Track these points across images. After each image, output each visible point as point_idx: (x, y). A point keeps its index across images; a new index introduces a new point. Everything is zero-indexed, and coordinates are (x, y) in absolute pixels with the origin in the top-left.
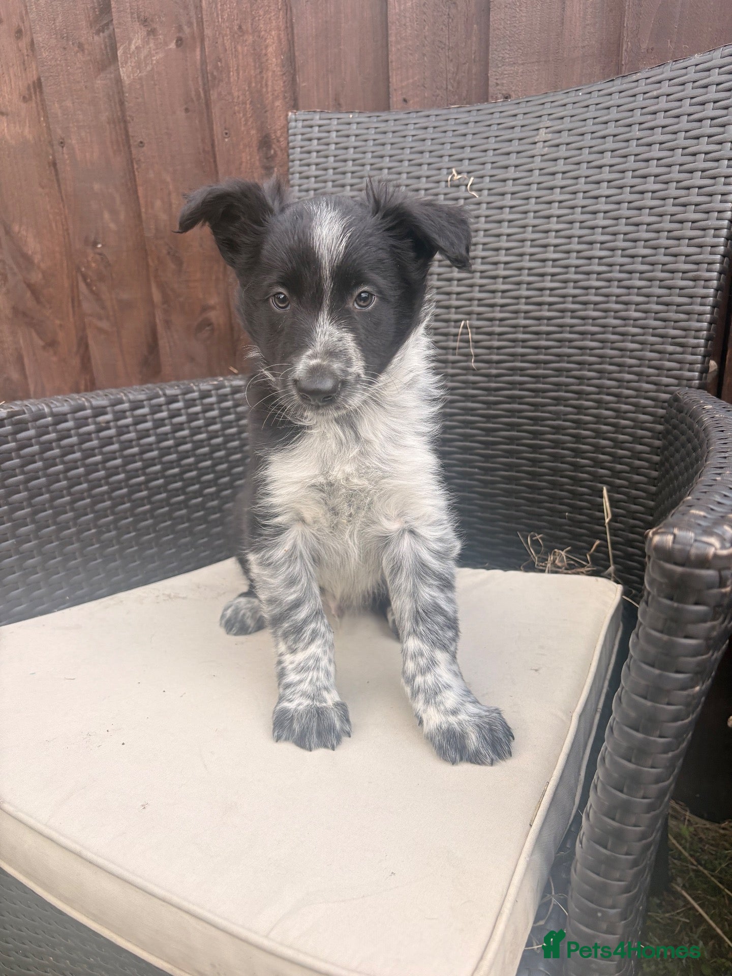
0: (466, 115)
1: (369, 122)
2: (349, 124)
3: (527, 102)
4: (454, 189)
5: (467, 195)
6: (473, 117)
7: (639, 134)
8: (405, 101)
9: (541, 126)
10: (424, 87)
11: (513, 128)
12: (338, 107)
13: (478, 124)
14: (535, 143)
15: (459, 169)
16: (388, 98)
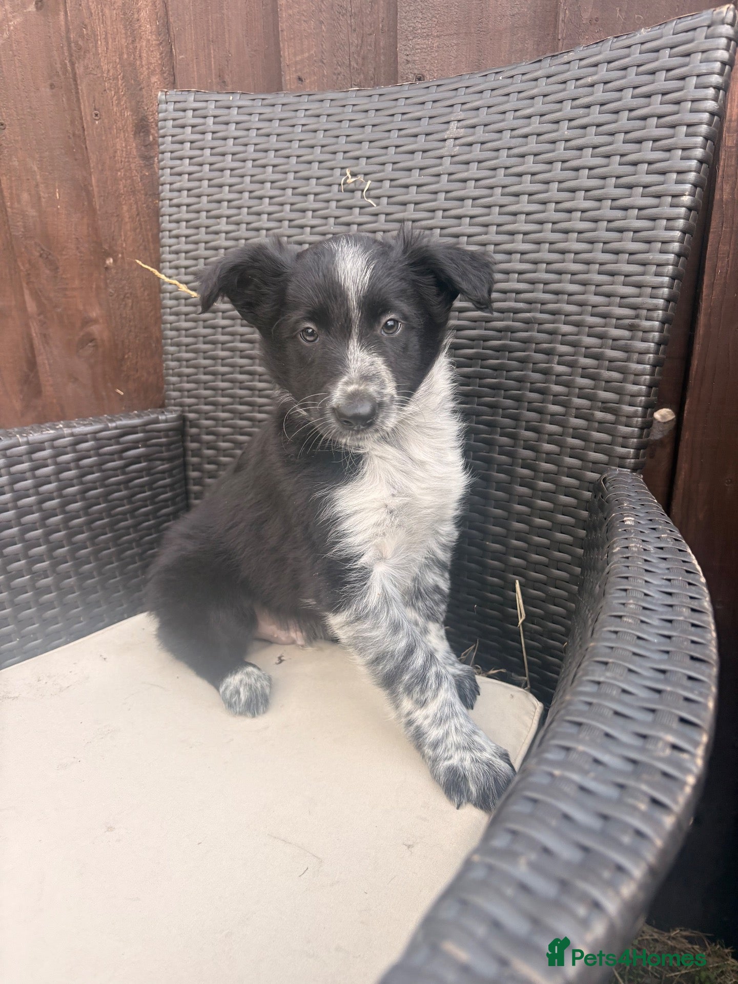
0: (366, 100)
1: (253, 106)
2: (229, 108)
3: (438, 86)
4: (348, 195)
5: (361, 203)
6: (376, 103)
7: (567, 134)
8: (300, 79)
9: (452, 119)
10: (323, 62)
11: (420, 119)
12: (223, 86)
13: (379, 113)
14: (445, 140)
15: (355, 169)
16: (280, 76)
